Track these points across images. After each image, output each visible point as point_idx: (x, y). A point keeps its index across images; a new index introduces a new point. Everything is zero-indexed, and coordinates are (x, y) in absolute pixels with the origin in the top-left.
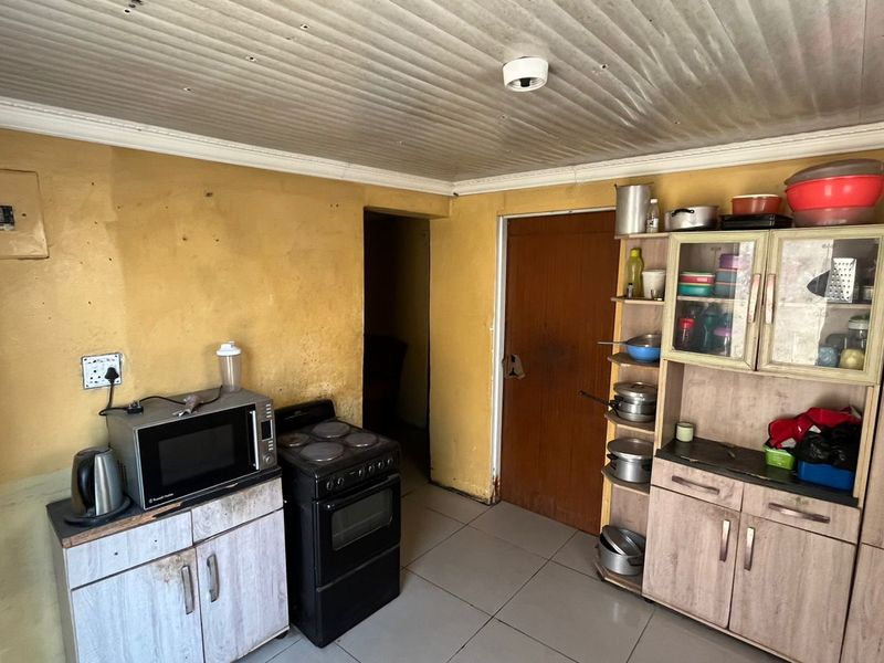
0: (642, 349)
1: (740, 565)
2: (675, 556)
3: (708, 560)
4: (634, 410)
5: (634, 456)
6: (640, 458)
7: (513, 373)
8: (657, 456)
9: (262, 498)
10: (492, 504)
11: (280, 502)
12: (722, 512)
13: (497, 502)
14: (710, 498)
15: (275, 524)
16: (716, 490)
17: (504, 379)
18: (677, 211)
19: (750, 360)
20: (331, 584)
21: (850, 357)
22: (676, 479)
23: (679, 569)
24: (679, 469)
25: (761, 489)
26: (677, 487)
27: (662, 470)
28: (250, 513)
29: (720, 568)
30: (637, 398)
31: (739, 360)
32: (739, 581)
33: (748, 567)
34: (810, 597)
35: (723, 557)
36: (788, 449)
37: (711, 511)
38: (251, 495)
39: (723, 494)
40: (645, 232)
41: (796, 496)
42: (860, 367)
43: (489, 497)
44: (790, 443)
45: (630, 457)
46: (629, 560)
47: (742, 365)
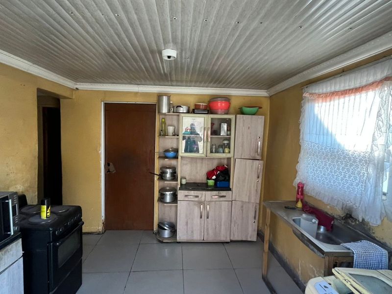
0: (170, 154)
1: (206, 218)
2: (187, 223)
3: (197, 220)
4: (168, 176)
5: (170, 192)
6: (172, 192)
7: (109, 171)
8: (179, 190)
9: (11, 253)
10: (102, 233)
11: (21, 252)
12: (200, 203)
13: (105, 231)
14: (196, 199)
15: (19, 267)
16: (197, 197)
17: (105, 174)
18: (178, 106)
19: (205, 153)
20: (57, 288)
21: (227, 150)
22: (186, 196)
23: (188, 227)
24: (186, 192)
25: (209, 192)
26: (186, 199)
27: (181, 194)
28: (5, 265)
29: (200, 221)
30: (169, 171)
31: (202, 154)
32: (206, 223)
33: (208, 218)
34: (223, 221)
35: (201, 217)
36: (213, 180)
37: (197, 203)
38: (5, 252)
39: (200, 197)
40: (169, 112)
41: (218, 192)
42: (229, 152)
43: (101, 230)
44: (214, 177)
45: (168, 193)
46: (171, 231)
47: (203, 155)
